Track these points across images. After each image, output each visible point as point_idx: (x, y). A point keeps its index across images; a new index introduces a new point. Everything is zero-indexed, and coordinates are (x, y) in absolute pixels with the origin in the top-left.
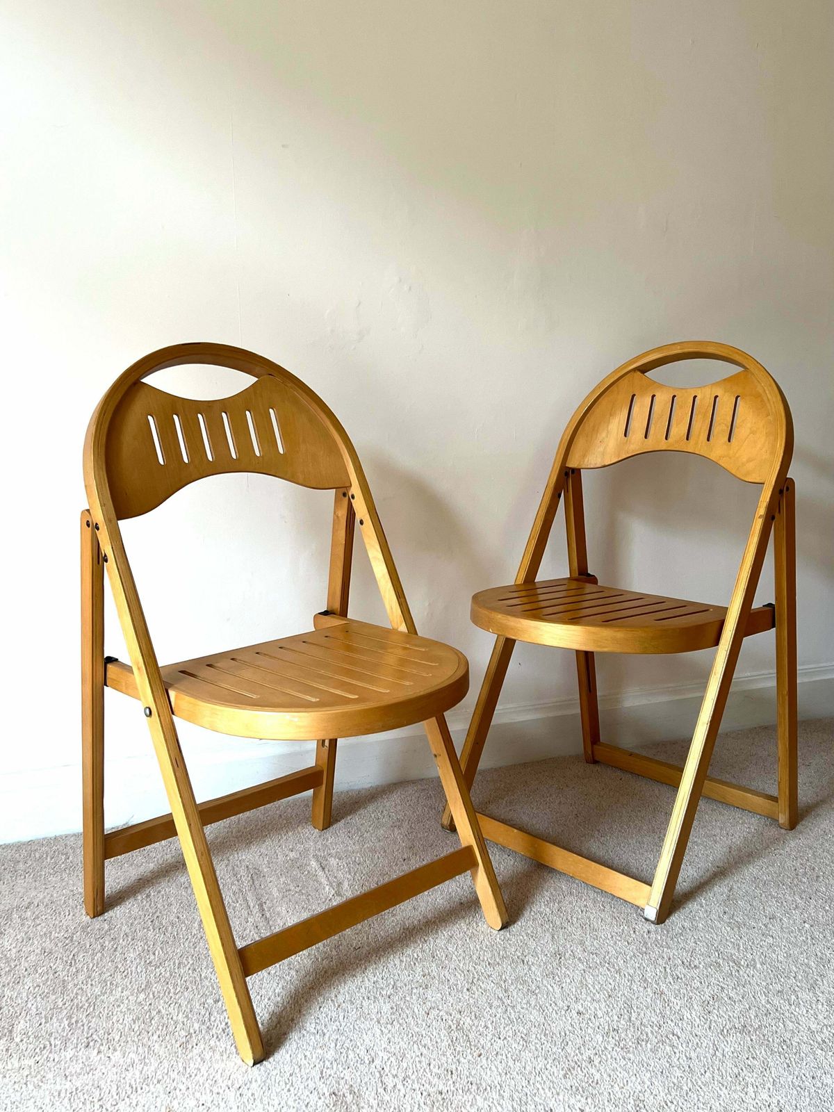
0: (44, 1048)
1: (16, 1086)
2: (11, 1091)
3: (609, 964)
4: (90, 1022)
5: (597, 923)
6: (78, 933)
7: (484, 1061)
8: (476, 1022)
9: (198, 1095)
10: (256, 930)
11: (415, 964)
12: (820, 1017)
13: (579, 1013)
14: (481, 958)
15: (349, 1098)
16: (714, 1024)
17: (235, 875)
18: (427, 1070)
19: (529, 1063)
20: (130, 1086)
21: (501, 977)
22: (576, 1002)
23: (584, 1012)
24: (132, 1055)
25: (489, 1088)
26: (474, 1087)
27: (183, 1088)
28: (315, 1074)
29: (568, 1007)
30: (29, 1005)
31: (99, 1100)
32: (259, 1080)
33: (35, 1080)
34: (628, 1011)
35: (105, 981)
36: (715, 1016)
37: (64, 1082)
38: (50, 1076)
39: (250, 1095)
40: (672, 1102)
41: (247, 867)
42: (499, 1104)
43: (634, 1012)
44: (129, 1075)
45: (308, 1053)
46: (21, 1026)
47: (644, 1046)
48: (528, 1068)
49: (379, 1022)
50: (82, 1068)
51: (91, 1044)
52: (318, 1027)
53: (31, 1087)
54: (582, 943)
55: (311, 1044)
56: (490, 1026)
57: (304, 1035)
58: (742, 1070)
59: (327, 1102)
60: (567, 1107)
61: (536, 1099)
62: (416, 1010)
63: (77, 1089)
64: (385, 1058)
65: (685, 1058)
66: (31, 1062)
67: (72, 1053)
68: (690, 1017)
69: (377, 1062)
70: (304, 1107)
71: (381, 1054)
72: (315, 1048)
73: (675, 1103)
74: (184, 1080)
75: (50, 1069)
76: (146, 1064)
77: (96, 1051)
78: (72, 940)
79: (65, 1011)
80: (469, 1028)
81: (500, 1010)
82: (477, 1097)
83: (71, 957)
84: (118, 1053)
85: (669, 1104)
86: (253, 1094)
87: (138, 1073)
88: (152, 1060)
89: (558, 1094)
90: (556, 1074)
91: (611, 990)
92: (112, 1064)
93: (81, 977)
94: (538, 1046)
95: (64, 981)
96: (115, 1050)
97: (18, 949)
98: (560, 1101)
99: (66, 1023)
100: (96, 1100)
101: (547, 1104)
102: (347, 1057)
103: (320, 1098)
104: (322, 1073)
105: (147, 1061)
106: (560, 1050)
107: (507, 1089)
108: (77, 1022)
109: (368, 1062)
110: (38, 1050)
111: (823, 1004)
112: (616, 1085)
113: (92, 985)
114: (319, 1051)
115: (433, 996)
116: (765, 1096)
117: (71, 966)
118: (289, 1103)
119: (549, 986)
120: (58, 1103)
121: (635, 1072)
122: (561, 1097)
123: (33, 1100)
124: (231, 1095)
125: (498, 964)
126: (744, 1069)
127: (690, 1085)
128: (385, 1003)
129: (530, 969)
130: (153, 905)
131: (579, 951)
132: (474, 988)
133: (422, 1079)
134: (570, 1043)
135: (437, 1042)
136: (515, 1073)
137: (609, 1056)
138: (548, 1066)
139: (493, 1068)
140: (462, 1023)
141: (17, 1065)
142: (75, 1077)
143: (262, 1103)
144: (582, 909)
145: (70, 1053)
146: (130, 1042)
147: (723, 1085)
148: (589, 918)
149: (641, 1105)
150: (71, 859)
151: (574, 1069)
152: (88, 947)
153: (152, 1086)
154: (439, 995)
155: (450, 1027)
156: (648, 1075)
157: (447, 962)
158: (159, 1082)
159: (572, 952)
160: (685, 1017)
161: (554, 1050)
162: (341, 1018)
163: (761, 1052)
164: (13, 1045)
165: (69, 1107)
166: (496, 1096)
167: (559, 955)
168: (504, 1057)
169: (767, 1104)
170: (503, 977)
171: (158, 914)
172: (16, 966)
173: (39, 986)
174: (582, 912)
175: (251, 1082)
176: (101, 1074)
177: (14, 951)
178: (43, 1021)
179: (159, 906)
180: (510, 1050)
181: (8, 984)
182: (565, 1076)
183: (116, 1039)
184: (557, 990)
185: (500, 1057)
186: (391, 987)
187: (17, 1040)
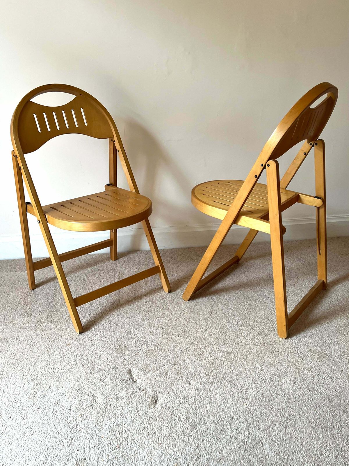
0: (39, 322)
1: (28, 332)
2: (26, 332)
3: (227, 318)
4: (54, 316)
5: (230, 304)
6: (59, 289)
7: (170, 343)
8: (173, 331)
9: (79, 341)
10: (114, 294)
11: (161, 310)
12: (294, 344)
13: (209, 332)
14: (184, 311)
15: (123, 347)
16: (253, 341)
17: (114, 275)
18: (151, 343)
19: (184, 345)
20: (60, 336)
21: (188, 317)
22: (209, 329)
23: (211, 332)
24: (63, 327)
25: (168, 351)
26: (163, 350)
27: (75, 338)
28: (116, 339)
29: (206, 330)
30: (38, 309)
31: (50, 338)
32: (98, 339)
33: (34, 330)
34: (226, 334)
35: (62, 304)
36: (256, 339)
37: (41, 332)
38: (38, 330)
39: (94, 343)
41: (120, 272)
42: (169, 356)
43: (228, 334)
44: (61, 332)
45: (116, 333)
46: (34, 314)
47: (226, 345)
48: (183, 347)
49: (142, 327)
50: (48, 329)
51: (53, 322)
52: (122, 326)
53: (32, 332)
54: (221, 310)
55: (118, 330)
56: (177, 332)
57: (117, 328)
58: (255, 357)
59: (116, 348)
60: (190, 360)
61: (182, 356)
62: (155, 325)
63: (44, 334)
64: (139, 338)
65: (237, 351)
66: (34, 325)
67: (46, 324)
68: (246, 338)
69: (136, 339)
70: (108, 349)
71: (138, 336)
72: (118, 332)
73: (227, 363)
74: (76, 336)
75: (39, 328)
76: (67, 330)
77: (53, 324)
78: (56, 291)
79: (48, 312)
80: (170, 332)
81: (183, 328)
82: (163, 353)
83: (54, 295)
84: (59, 326)
85: (224, 363)
86: (95, 343)
87: (63, 332)
88: (69, 330)
89: (189, 355)
90: (191, 350)
91: (224, 326)
92: (57, 329)
93: (55, 302)
94: (190, 340)
95: (50, 303)
96: (59, 325)
97: (39, 291)
98: (189, 357)
99: (47, 315)
100: (49, 338)
101: (184, 358)
102: (128, 336)
103: (114, 347)
104: (118, 340)
105: (67, 329)
106: (196, 343)
107: (173, 352)
108: (50, 315)
109: (133, 338)
110: (37, 322)
111: (297, 340)
112: (210, 356)
113: (58, 305)
114: (120, 333)
115: (163, 321)
116: (258, 366)
117: (53, 298)
118: (104, 347)
119: (203, 322)
120: (38, 338)
121: (218, 352)
122: (190, 357)
123: (31, 336)
124: (88, 342)
125: (189, 313)
126: (256, 356)
127: (235, 359)
128: (146, 321)
129: (199, 316)
130: (85, 282)
131: (219, 312)
132: (178, 320)
133: (148, 345)
134: (201, 341)
135: (158, 335)
136: (178, 348)
137: (212, 347)
138: (190, 347)
139: (172, 345)
140: (168, 330)
141: (30, 325)
142: (45, 331)
143: (96, 346)
144: (227, 298)
145: (45, 324)
146: (64, 323)
147: (246, 360)
148: (228, 302)
149: (215, 362)
150: (64, 264)
151: (198, 349)
152: (60, 293)
153: (66, 337)
154: (165, 321)
155: (164, 331)
156: (222, 354)
157: (172, 310)
158: (68, 336)
159: (216, 312)
160: (245, 338)
161: (194, 342)
162: (130, 324)
163: (265, 352)
164: (30, 320)
165: (41, 339)
166: (169, 353)
167: (211, 313)
168: (177, 342)
169: (258, 368)
170: (189, 317)
171: (85, 285)
172: (37, 296)
173: (42, 303)
174: (227, 299)
175: (95, 339)
176: (52, 331)
177: (38, 292)
178: (41, 314)
179: (86, 282)
180: (180, 340)
181: (34, 302)
182: (194, 351)
183: (60, 321)
184: (205, 324)
185: (176, 342)
186: (150, 316)
187: (32, 318)
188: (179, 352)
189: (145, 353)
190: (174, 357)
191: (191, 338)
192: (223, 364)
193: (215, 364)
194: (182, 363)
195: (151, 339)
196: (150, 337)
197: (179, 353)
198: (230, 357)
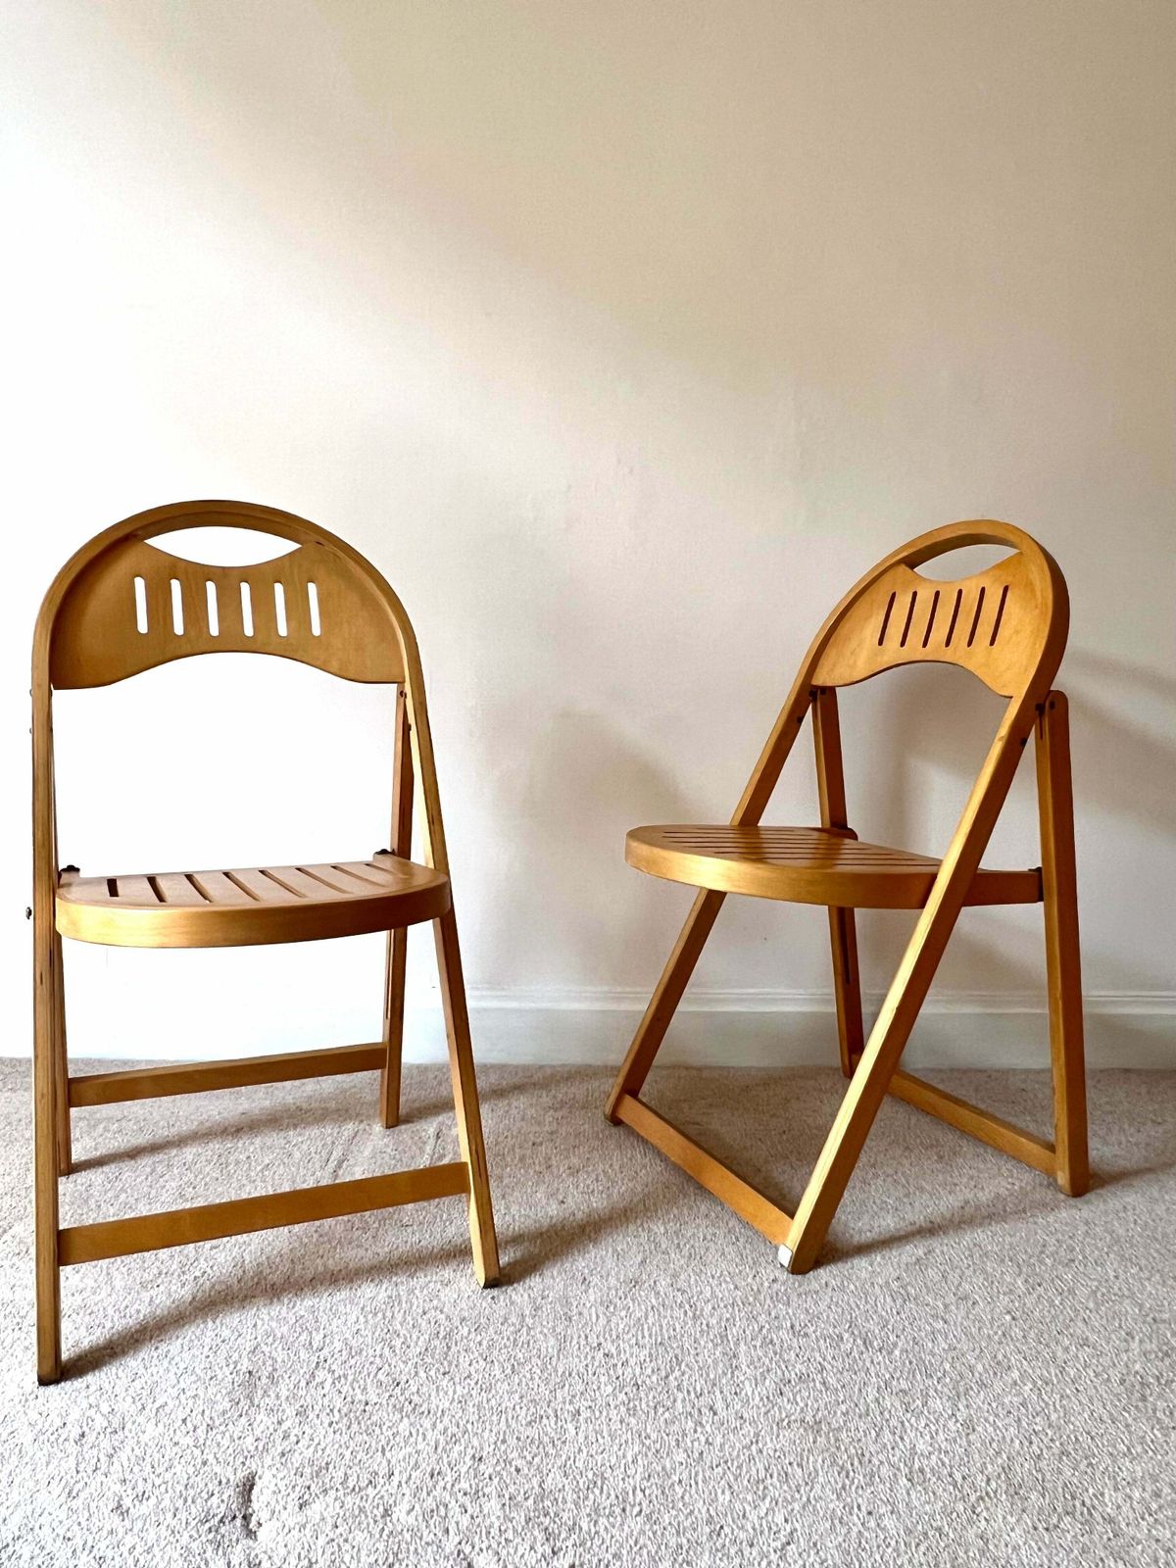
7: (445, 1381)
12: (941, 1437)
13: (606, 1355)
16: (776, 1408)
18: (372, 1375)
19: (498, 1397)
23: (615, 1355)
25: (426, 1412)
29: (600, 1344)
36: (786, 1400)
40: (643, 1491)
42: (423, 1434)
48: (492, 1402)
56: (485, 1343)
58: (771, 1476)
59: (236, 1379)
64: (338, 1349)
68: (749, 1394)
80: (459, 1339)
81: (511, 1329)
82: (405, 1419)
85: (638, 1491)
89: (504, 1442)
90: (520, 1419)
94: (524, 1380)
98: (500, 1450)
101: (482, 1449)
106: (547, 1392)
107: (446, 1420)
111: (957, 1421)
112: (585, 1451)
121: (623, 1441)
122: (504, 1447)
126: (775, 1475)
127: (685, 1476)
133: (357, 1382)
134: (567, 1387)
137: (605, 1414)
138: (517, 1407)
139: (451, 1393)
140: (456, 1331)
147: (730, 1487)
149: (599, 1483)
156: (636, 1449)
160: (743, 1393)
161: (540, 1390)
163: (815, 1461)
166: (427, 1423)
180: (487, 1376)
185: (469, 1380)
188: (468, 1422)
189: (336, 1411)
190: (442, 1441)
191: (534, 1370)
192: (631, 1493)
193: (597, 1492)
194: (463, 1470)
195: (378, 1360)
196: (378, 1353)
197: (469, 1426)
198: (668, 1466)
